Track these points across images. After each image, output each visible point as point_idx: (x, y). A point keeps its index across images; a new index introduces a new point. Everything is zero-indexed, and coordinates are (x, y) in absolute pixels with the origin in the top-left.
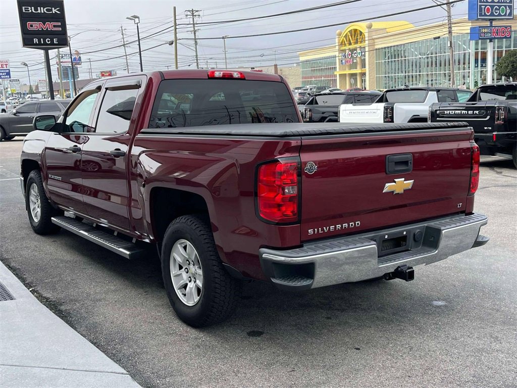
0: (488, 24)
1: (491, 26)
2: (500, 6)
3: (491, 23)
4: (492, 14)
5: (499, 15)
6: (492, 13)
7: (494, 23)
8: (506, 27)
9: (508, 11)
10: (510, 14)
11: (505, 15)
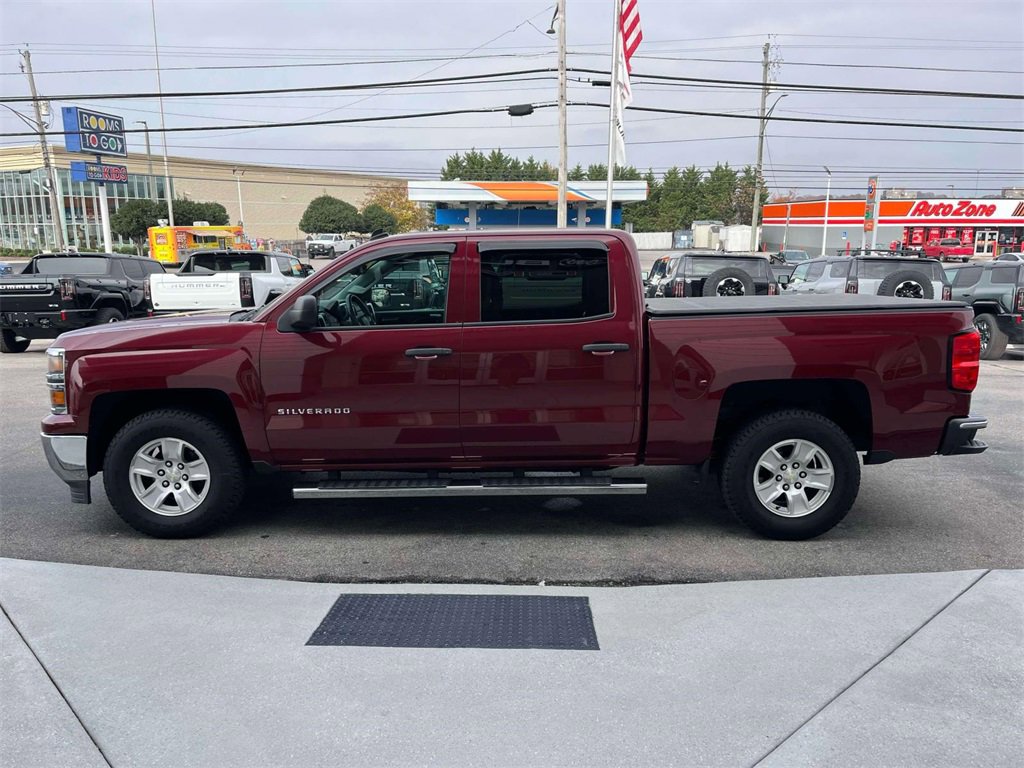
0: (94, 159)
1: (99, 163)
2: (108, 137)
3: (99, 159)
4: (99, 147)
5: (109, 149)
6: (99, 145)
7: (104, 160)
8: (120, 167)
9: (120, 147)
10: (122, 150)
11: (116, 151)
